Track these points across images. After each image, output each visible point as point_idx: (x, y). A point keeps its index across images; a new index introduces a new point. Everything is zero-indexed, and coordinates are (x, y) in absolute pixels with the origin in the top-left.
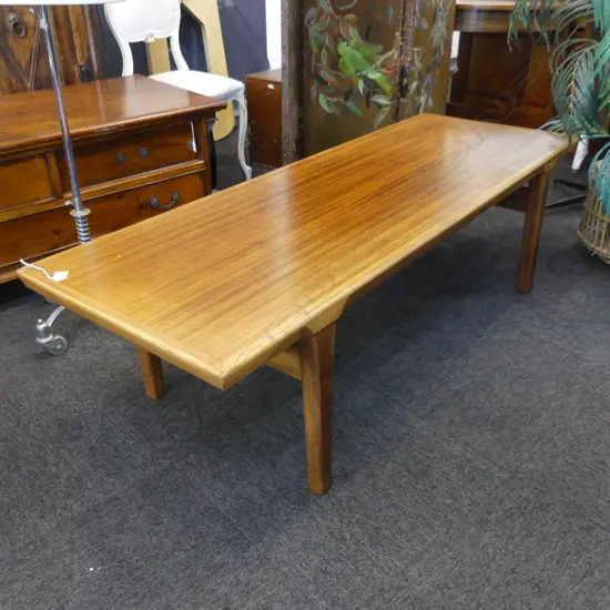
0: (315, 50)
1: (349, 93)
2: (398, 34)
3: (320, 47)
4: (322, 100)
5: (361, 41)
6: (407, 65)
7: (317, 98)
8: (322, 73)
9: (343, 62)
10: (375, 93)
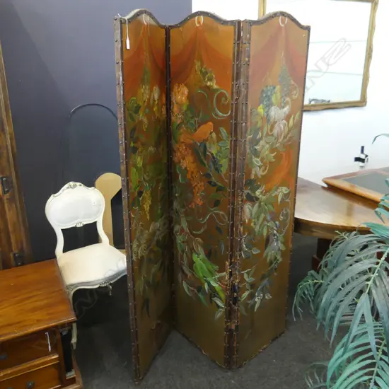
0: (180, 252)
1: (200, 289)
2: (227, 263)
3: (183, 251)
4: (185, 286)
5: (206, 258)
6: (236, 284)
7: (182, 283)
8: (184, 268)
9: (196, 267)
10: (215, 296)
